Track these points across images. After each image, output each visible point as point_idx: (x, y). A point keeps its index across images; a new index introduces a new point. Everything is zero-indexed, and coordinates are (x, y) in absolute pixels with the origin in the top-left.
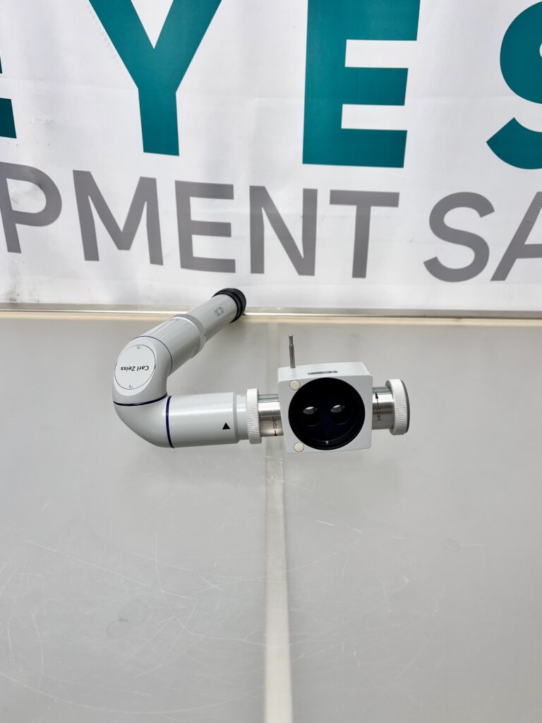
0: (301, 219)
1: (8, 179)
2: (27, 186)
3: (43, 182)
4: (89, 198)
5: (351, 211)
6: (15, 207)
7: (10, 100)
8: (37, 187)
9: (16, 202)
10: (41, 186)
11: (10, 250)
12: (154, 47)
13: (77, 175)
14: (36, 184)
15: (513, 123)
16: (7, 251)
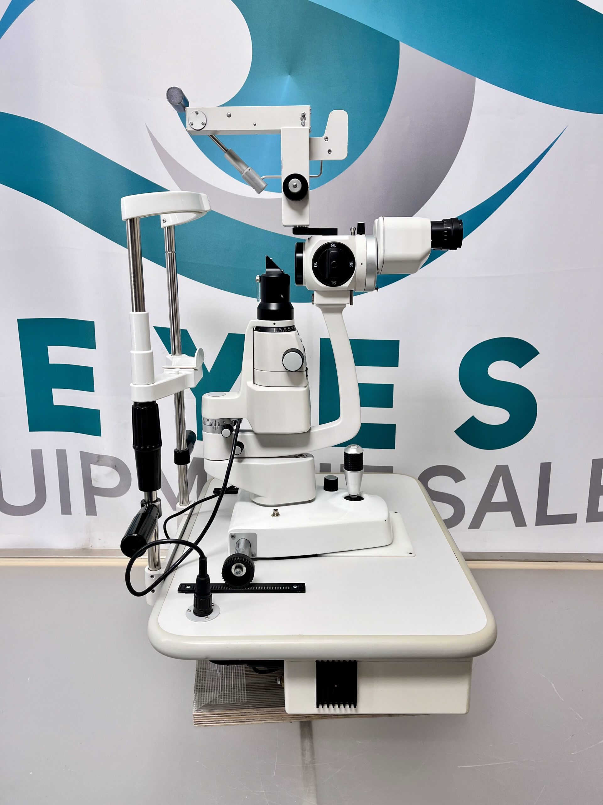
1: (91, 465)
2: (107, 470)
3: (118, 466)
6: (95, 484)
7: (98, 412)
8: (114, 470)
9: (94, 480)
10: (116, 470)
11: (88, 514)
12: (209, 372)
14: (112, 468)
15: (473, 419)
16: (86, 515)
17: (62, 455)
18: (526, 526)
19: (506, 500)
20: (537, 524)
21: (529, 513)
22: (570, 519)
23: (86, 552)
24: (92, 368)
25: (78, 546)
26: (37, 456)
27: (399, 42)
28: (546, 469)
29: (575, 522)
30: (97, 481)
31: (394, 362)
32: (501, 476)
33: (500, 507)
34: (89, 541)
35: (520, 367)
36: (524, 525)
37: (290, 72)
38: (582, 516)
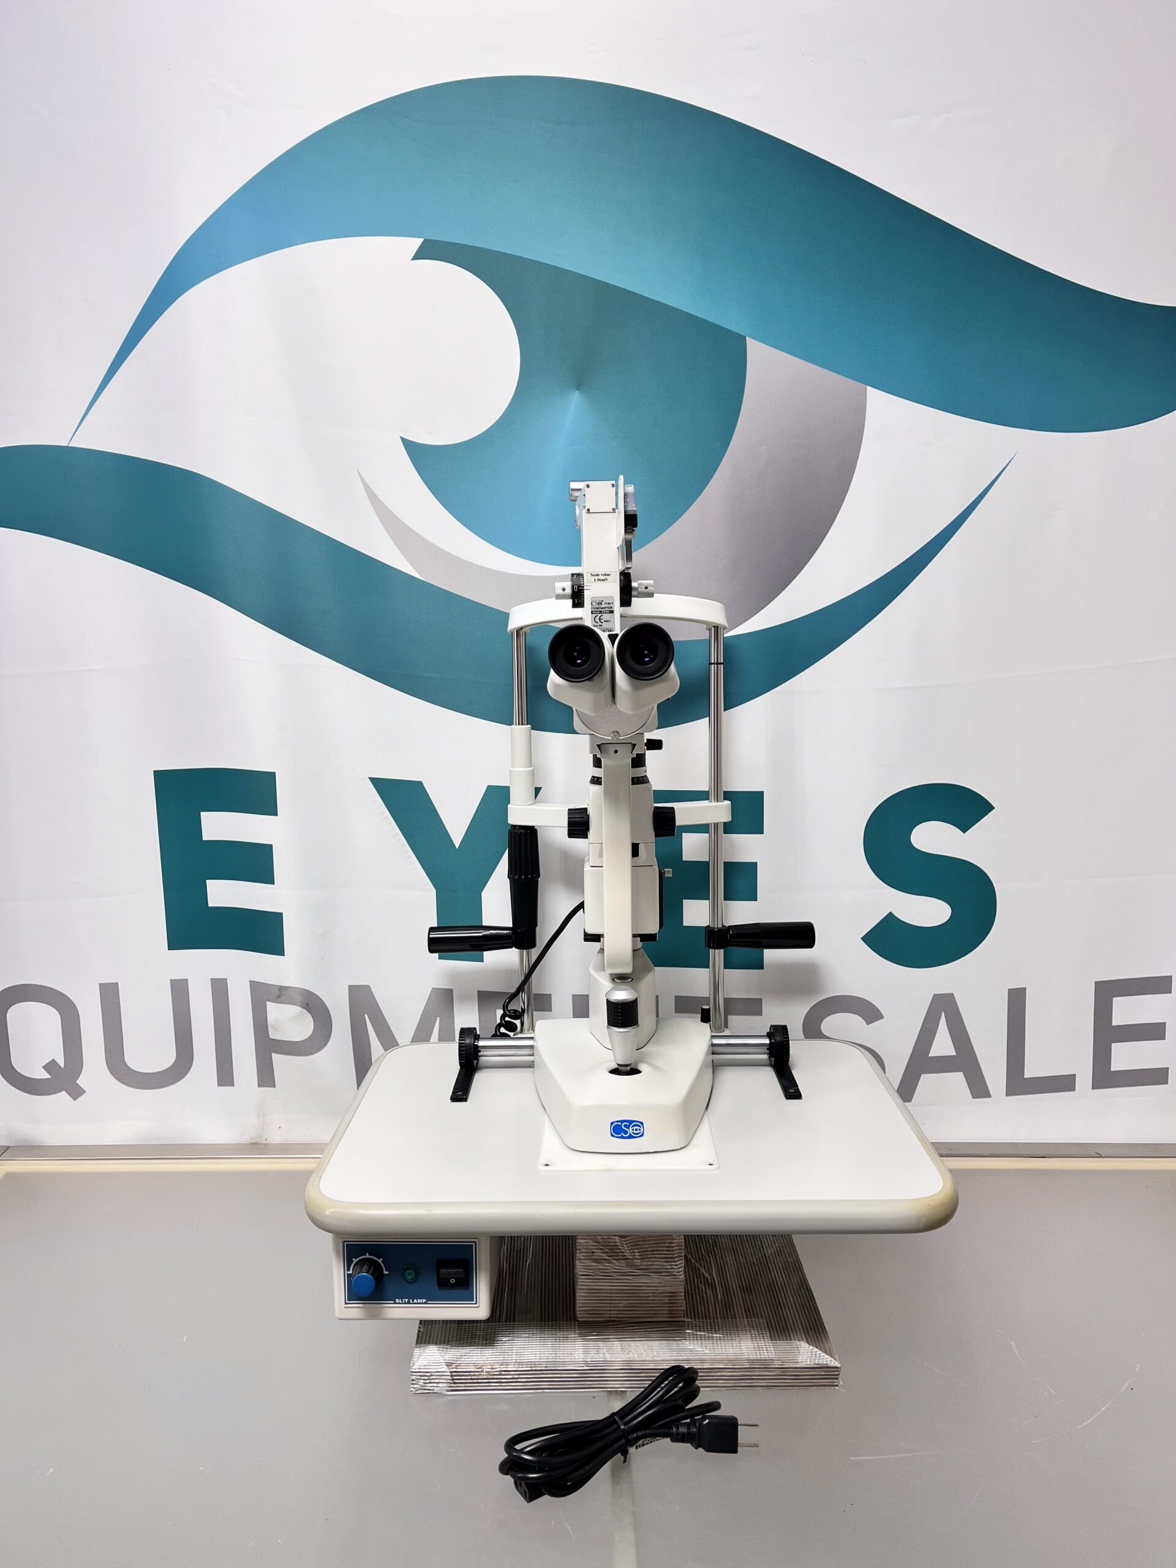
1: (268, 1003)
2: (294, 1010)
3: (313, 1005)
4: (366, 1015)
6: (273, 1035)
7: (279, 916)
8: (305, 1010)
9: (272, 1027)
10: (308, 1010)
11: (260, 1085)
12: (457, 847)
13: (352, 989)
14: (301, 1007)
15: (890, 919)
16: (257, 1086)
17: (220, 989)
18: (989, 1096)
19: (955, 1054)
20: (1009, 1093)
21: (995, 1072)
22: (1065, 1083)
23: (257, 1148)
24: (271, 846)
25: (245, 1139)
26: (180, 990)
27: (744, 338)
28: (1017, 999)
29: (1072, 1088)
30: (277, 1030)
31: (756, 826)
32: (943, 1014)
33: (943, 1065)
34: (263, 1131)
35: (963, 831)
36: (987, 1094)
37: (578, 389)
38: (1084, 1078)
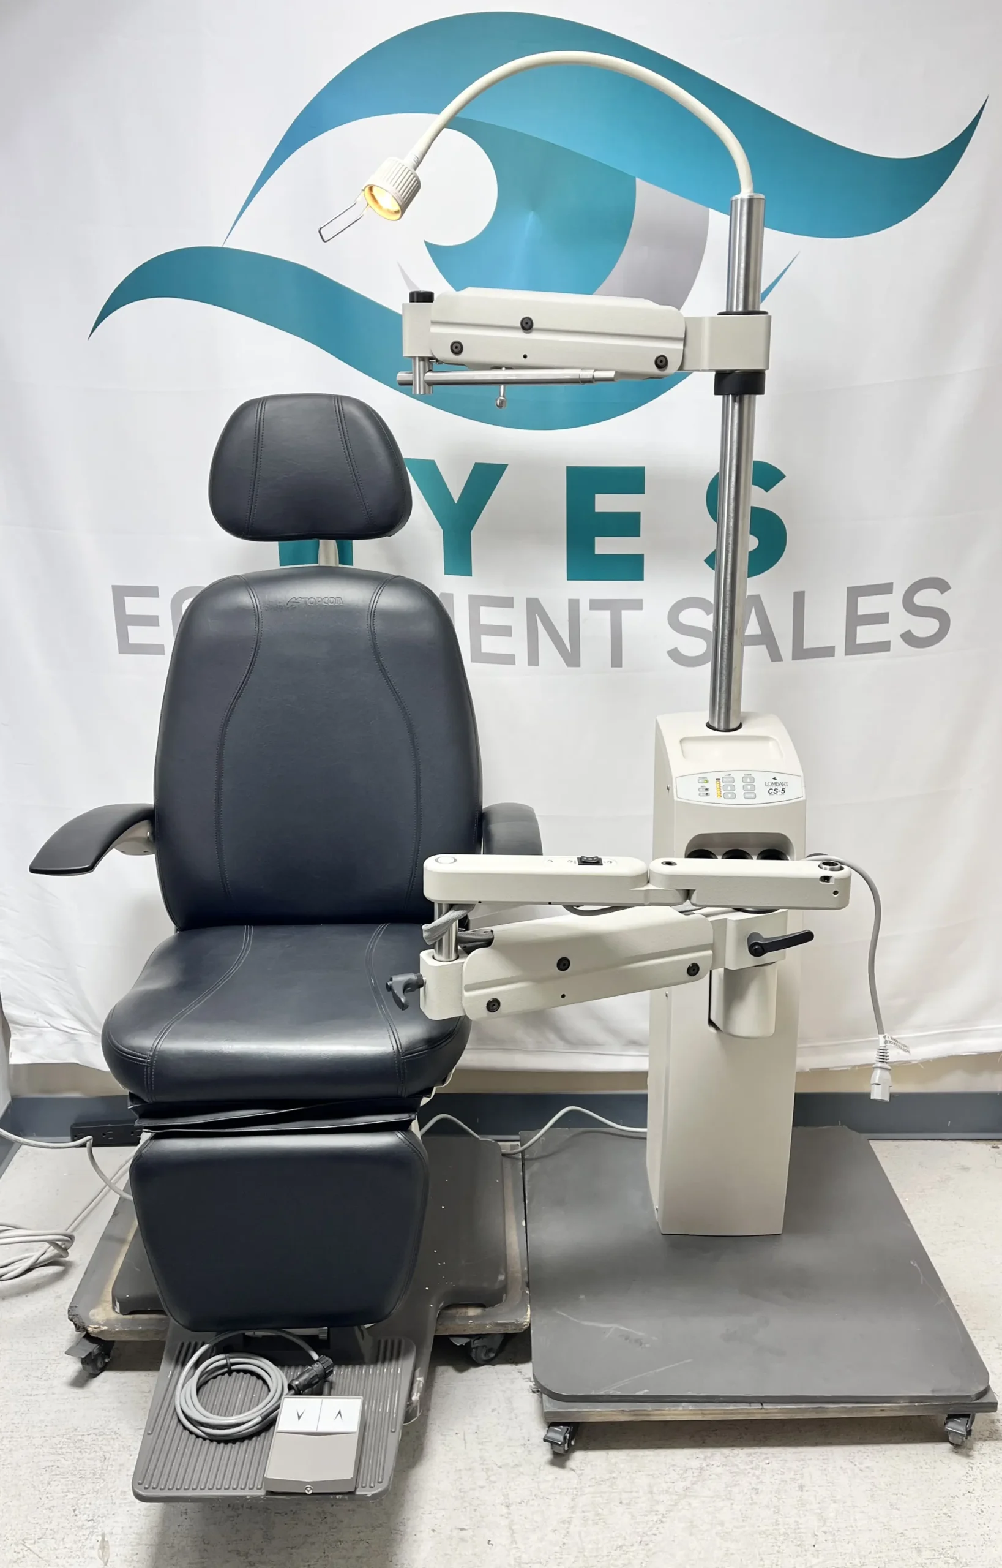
0: (568, 622)
5: (606, 615)
12: (456, 502)
18: (781, 660)
19: (760, 633)
20: (795, 658)
21: (786, 647)
22: (828, 652)
27: (635, 178)
28: (799, 599)
29: (833, 655)
31: (640, 490)
32: (753, 610)
33: (754, 640)
35: (767, 490)
36: (780, 659)
38: (840, 649)
